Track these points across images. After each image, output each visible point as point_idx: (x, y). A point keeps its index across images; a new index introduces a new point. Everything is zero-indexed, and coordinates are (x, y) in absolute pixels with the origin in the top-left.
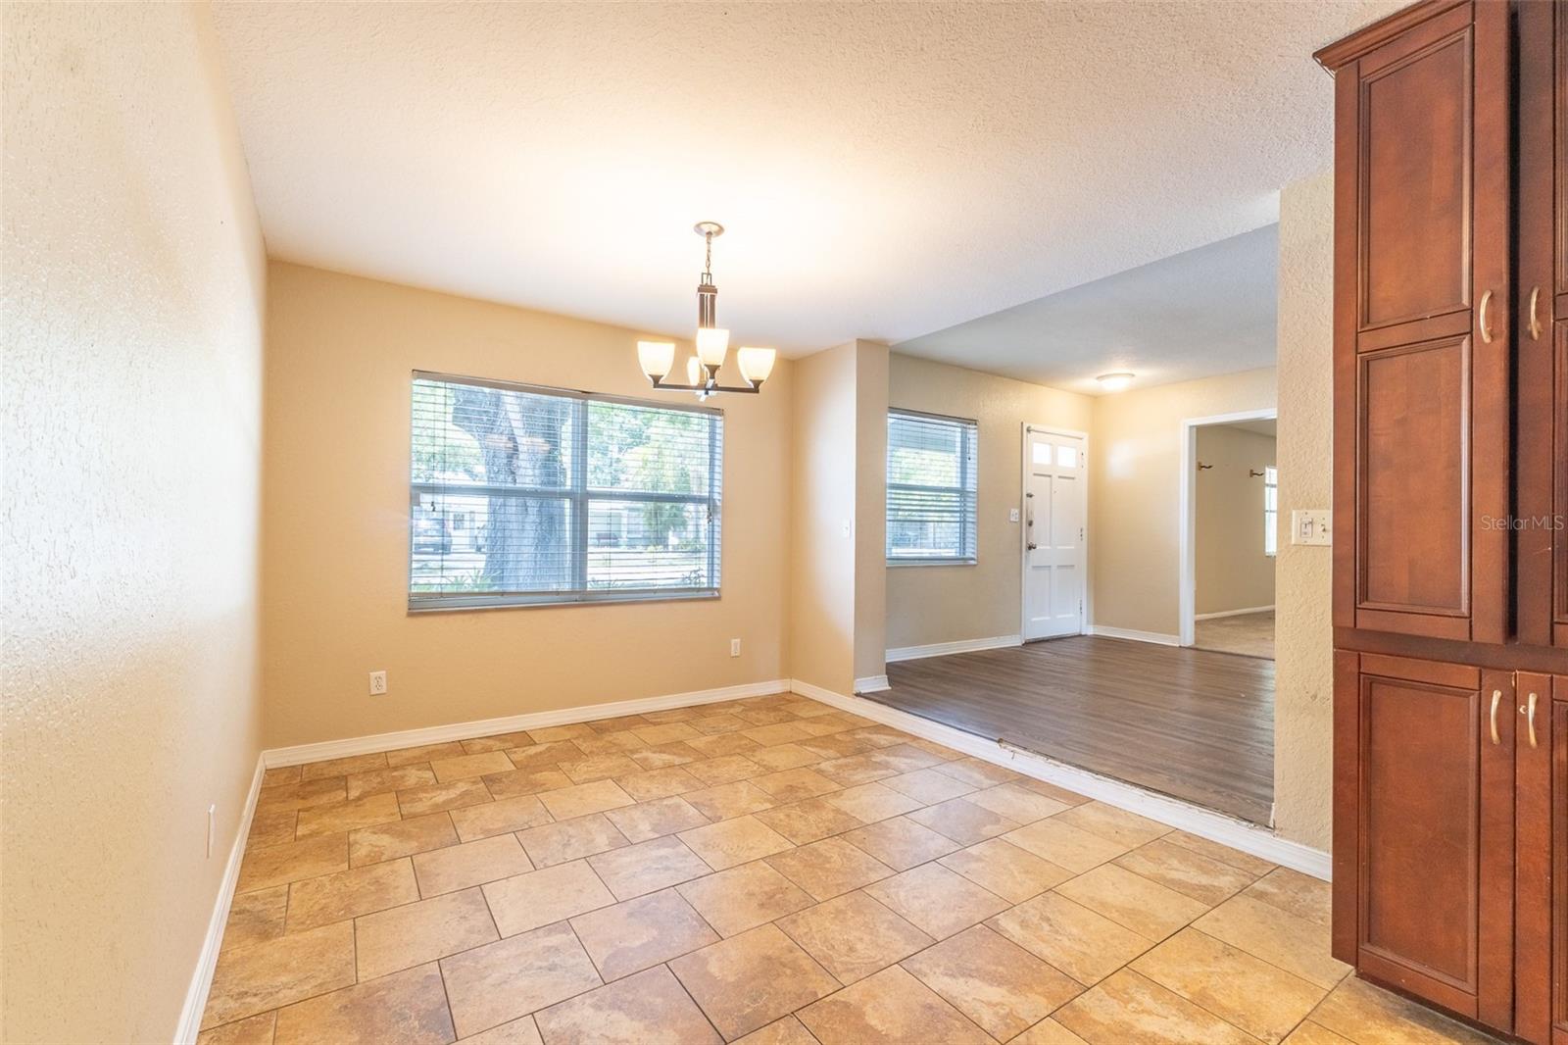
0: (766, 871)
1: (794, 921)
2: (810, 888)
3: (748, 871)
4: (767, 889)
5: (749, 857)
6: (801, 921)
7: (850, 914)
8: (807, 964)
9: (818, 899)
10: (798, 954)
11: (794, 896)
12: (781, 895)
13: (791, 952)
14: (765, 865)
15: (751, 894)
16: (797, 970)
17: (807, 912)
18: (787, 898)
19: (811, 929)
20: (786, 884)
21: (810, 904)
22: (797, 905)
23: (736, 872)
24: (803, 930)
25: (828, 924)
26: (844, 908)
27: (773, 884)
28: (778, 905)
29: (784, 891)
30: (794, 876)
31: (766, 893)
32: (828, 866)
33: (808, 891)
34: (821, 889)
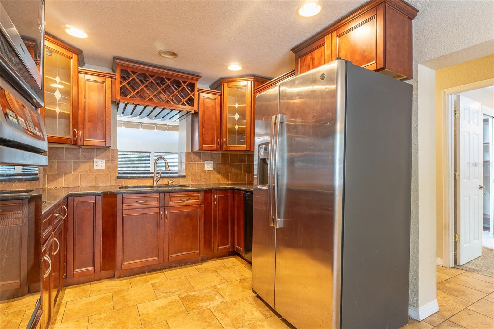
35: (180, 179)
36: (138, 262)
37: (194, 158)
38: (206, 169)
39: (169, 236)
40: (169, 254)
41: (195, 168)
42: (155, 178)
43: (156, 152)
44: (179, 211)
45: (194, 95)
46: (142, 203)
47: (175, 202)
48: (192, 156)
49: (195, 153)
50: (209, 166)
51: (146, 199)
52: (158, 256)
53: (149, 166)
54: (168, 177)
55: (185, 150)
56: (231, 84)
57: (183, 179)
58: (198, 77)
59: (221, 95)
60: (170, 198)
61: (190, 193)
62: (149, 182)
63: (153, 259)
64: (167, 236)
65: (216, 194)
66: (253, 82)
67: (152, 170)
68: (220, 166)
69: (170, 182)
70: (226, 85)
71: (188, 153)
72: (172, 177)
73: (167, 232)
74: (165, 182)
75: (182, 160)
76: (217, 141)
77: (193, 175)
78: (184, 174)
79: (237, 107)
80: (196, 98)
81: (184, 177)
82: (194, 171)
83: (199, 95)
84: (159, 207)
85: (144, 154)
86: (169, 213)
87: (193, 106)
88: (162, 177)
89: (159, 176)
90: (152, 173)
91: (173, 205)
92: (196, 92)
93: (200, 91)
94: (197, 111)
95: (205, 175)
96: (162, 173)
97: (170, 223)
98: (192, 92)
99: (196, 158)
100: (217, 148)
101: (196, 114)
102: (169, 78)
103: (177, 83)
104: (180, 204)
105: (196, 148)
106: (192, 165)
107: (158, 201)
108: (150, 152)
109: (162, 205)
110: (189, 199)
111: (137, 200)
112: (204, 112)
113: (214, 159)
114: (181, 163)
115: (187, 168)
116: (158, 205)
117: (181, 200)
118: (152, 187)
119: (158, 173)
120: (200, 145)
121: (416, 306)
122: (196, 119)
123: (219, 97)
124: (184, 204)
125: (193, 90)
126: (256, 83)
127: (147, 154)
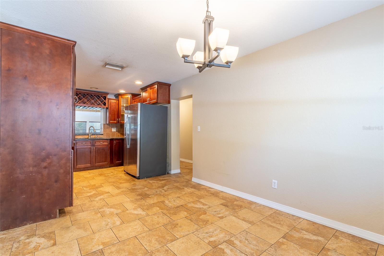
0: (177, 235)
1: (169, 221)
2: (164, 229)
3: (182, 234)
4: (176, 229)
5: (183, 239)
6: (168, 221)
7: (156, 224)
8: (168, 214)
9: (162, 227)
10: (169, 216)
11: (169, 227)
12: (172, 227)
13: (171, 216)
14: (177, 236)
15: (180, 227)
16: (170, 214)
17: (166, 223)
18: (171, 226)
19: (166, 220)
20: (171, 230)
21: (165, 225)
22: (168, 225)
23: (186, 233)
24: (168, 220)
25: (162, 221)
26: (157, 225)
27: (174, 230)
28: (173, 225)
29: (172, 228)
30: (168, 233)
31: (176, 227)
32: (157, 237)
33: (165, 229)
34: (161, 229)
35: (100, 135)
36: (83, 166)
37: (107, 127)
38: (113, 131)
39: (95, 156)
40: (95, 163)
41: (108, 131)
42: (89, 135)
43: (90, 122)
44: (99, 147)
45: (106, 101)
46: (84, 144)
47: (98, 144)
48: (106, 125)
49: (107, 124)
50: (114, 130)
51: (86, 143)
52: (91, 164)
53: (86, 130)
54: (95, 134)
55: (103, 123)
56: (122, 97)
57: (102, 135)
58: (108, 94)
59: (118, 100)
60: (95, 142)
61: (104, 140)
62: (87, 137)
63: (89, 165)
64: (94, 157)
65: (115, 141)
66: (131, 96)
67: (87, 132)
68: (120, 130)
69: (96, 137)
70: (120, 96)
71: (104, 124)
72: (97, 134)
73: (94, 155)
74: (94, 137)
75: (102, 127)
76: (117, 119)
77: (107, 134)
78: (103, 133)
79: (125, 106)
80: (107, 102)
81: (103, 134)
82: (107, 132)
83: (108, 100)
84: (91, 145)
85: (82, 123)
86: (95, 148)
87: (106, 106)
88: (92, 135)
89: (91, 134)
90: (88, 133)
91: (97, 145)
92: (107, 100)
93: (109, 99)
94: (108, 107)
95: (112, 134)
96: (92, 133)
97: (95, 152)
98: (105, 100)
99: (108, 126)
100: (117, 122)
101: (107, 108)
102: (95, 95)
103: (98, 97)
104: (100, 144)
105: (108, 123)
106: (106, 129)
107: (91, 143)
108: (86, 122)
109: (92, 144)
110: (103, 143)
111: (82, 143)
112: (110, 108)
113: (116, 127)
114: (101, 128)
115: (104, 131)
116: (90, 145)
117: (100, 143)
118: (88, 138)
119: (90, 133)
120: (109, 121)
121: (171, 170)
122: (108, 110)
123: (118, 101)
124: (101, 144)
125: (105, 99)
126: (133, 96)
127: (84, 123)
